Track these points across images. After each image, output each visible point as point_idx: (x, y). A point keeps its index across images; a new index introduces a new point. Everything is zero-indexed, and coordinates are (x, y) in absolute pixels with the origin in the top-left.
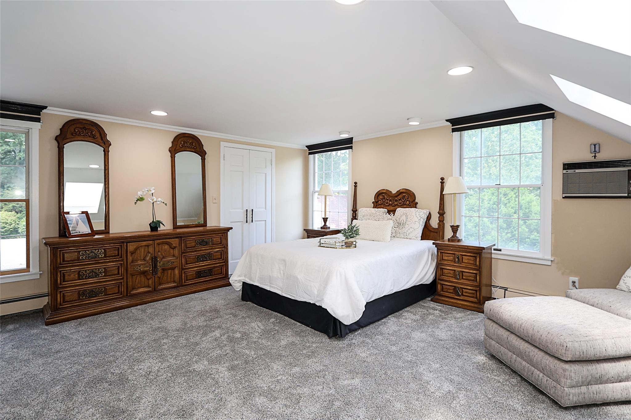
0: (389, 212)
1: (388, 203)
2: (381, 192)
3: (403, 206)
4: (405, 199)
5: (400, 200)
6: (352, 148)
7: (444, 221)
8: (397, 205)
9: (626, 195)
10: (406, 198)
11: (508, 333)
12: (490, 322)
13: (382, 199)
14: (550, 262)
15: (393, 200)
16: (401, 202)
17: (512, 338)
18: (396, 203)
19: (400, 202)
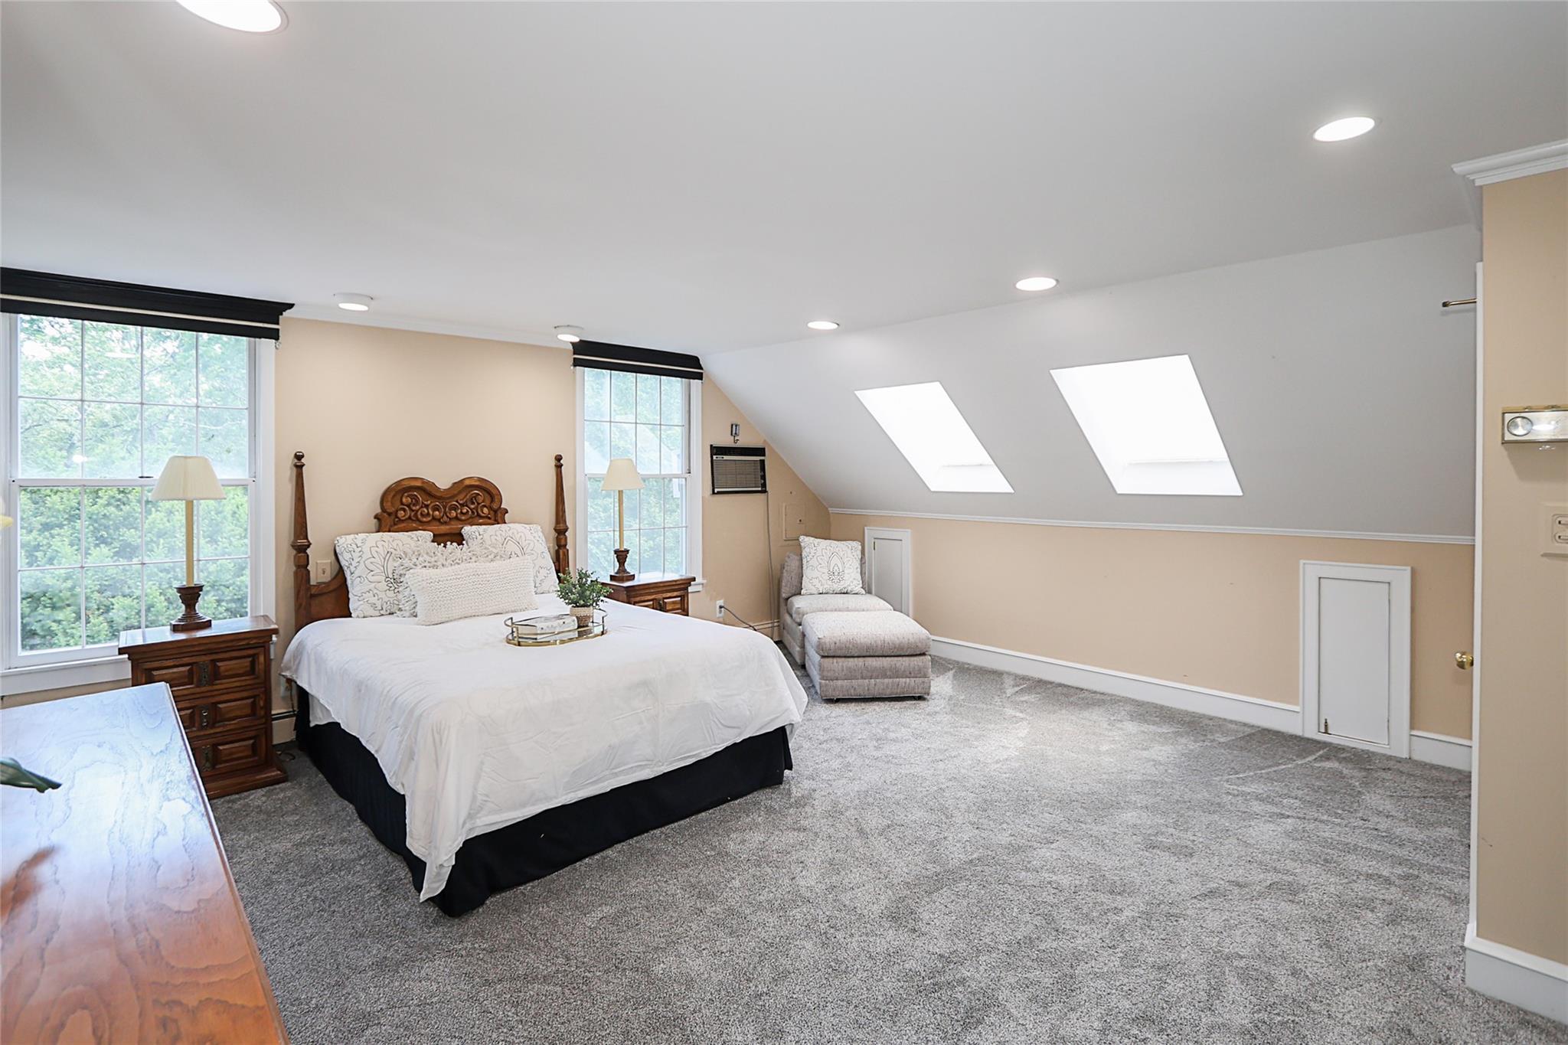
0: (438, 539)
1: (428, 514)
2: (407, 484)
3: (476, 519)
4: (478, 504)
5: (462, 505)
6: (277, 338)
7: (566, 545)
8: (456, 518)
9: (760, 489)
10: (480, 499)
11: (861, 659)
12: (831, 660)
13: (408, 506)
14: (701, 586)
15: (445, 507)
16: (468, 511)
17: (871, 662)
18: (454, 514)
19: (465, 511)
